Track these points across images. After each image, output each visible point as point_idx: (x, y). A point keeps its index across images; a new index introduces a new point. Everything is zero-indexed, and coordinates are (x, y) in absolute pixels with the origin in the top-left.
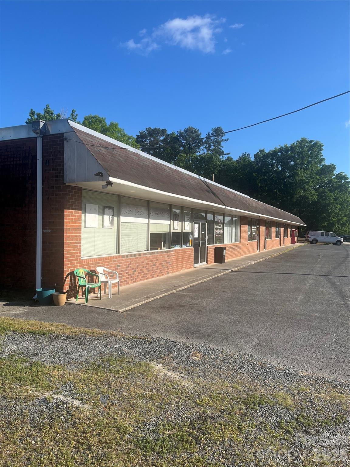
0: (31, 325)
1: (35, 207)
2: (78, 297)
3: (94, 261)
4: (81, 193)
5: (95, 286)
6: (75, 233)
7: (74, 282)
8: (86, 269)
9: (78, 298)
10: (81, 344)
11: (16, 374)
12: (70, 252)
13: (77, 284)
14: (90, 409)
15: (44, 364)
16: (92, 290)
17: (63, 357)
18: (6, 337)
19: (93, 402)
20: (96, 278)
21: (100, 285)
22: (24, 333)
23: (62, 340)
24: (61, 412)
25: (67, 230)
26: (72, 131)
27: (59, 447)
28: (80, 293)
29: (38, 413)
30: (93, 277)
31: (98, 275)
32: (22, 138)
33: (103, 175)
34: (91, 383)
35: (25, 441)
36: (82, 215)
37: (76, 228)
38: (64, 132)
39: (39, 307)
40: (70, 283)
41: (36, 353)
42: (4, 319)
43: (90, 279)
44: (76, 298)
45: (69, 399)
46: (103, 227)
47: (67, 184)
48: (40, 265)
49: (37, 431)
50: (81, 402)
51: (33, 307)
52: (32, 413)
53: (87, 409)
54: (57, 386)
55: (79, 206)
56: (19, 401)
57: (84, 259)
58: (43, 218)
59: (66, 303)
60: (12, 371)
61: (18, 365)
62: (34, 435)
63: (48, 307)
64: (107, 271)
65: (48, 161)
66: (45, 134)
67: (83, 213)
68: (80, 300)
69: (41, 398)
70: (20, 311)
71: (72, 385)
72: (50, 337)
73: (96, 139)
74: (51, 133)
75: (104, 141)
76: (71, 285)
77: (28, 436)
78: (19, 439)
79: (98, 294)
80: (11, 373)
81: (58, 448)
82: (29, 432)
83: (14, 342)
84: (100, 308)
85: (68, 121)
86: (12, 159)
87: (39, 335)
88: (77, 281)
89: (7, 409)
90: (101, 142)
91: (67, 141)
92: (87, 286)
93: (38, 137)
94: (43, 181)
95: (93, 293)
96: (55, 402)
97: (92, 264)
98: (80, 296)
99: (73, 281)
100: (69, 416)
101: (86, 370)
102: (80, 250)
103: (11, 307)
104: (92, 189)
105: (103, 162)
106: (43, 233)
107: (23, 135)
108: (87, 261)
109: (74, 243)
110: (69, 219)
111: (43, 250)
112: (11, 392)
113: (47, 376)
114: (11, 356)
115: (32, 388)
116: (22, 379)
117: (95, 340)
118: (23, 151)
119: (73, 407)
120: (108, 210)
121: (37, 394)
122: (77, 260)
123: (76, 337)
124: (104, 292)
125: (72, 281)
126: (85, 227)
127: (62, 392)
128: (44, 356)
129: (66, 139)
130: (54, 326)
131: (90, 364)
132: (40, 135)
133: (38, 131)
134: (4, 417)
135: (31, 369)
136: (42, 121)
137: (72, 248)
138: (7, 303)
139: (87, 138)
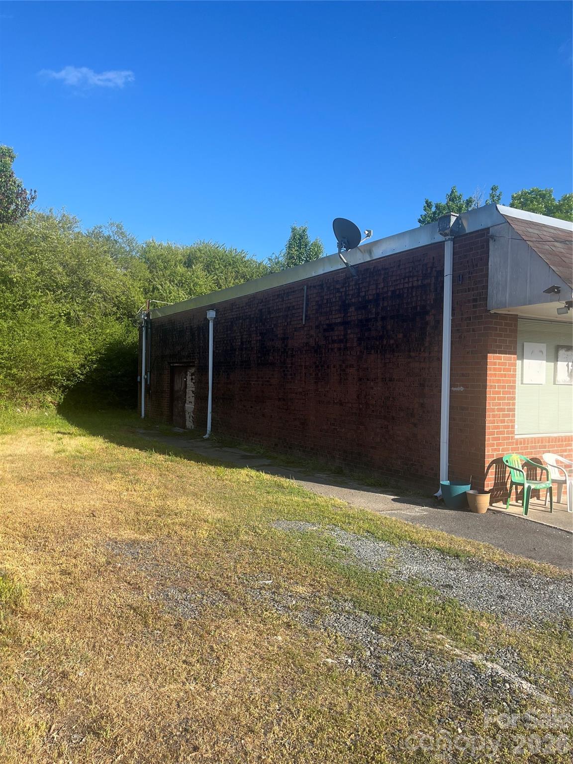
0: (437, 538)
1: (440, 351)
2: (510, 503)
3: (538, 443)
4: (516, 326)
5: (541, 487)
6: (504, 393)
7: (503, 476)
8: (523, 455)
9: (510, 505)
10: (524, 585)
11: (423, 610)
12: (496, 424)
13: (507, 479)
14: (552, 703)
15: (463, 605)
16: (536, 493)
17: (493, 601)
18: (401, 549)
19: (557, 692)
20: (542, 473)
21: (551, 485)
22: (428, 549)
23: (488, 571)
24: (501, 694)
25: (491, 389)
26: (504, 222)
27: (504, 752)
28: (513, 496)
29: (463, 684)
30: (536, 471)
31: (546, 468)
32: (422, 245)
33: (560, 290)
34: (549, 658)
35: (447, 724)
36: (518, 361)
37: (507, 385)
38: (489, 226)
39: (446, 511)
40: (495, 477)
41: (448, 583)
42: (396, 521)
43: (531, 474)
44: (505, 503)
45: (513, 676)
46: (555, 384)
47: (492, 312)
48: (446, 443)
49: (464, 713)
50: (534, 686)
51: (436, 510)
52: (454, 681)
53: (547, 702)
54: (490, 648)
55: (512, 348)
56: (431, 656)
57: (520, 439)
58: (451, 369)
59: (488, 509)
60: (416, 604)
61: (423, 597)
62: (460, 720)
63: (460, 512)
64: (562, 462)
65: (461, 277)
66: (457, 235)
67: (518, 359)
68: (513, 508)
69: (465, 661)
70: (417, 512)
71: (516, 654)
72: (469, 563)
73: (546, 229)
74: (467, 231)
75: (560, 230)
76: (498, 481)
77: (450, 717)
78: (438, 719)
79: (546, 501)
80: (415, 608)
81: (501, 754)
82: (452, 711)
83: (414, 559)
84: (551, 527)
85: (496, 207)
86: (407, 280)
87: (450, 557)
88: (507, 475)
89: (415, 663)
90: (555, 232)
91: (495, 241)
92: (526, 486)
93: (447, 241)
94: (453, 309)
95: (535, 498)
96: (490, 674)
97: (534, 448)
98: (512, 500)
99: (501, 474)
100: (516, 705)
101: (537, 634)
102: (513, 421)
103: (403, 504)
104: (538, 317)
105: (561, 268)
106: (451, 391)
107: (424, 240)
108: (524, 441)
109: (503, 410)
110: (495, 369)
111: (451, 419)
112: (418, 637)
113: (470, 627)
114: (411, 581)
115: (449, 641)
116: (433, 621)
117: (548, 583)
118: (423, 265)
119: (521, 692)
120: (566, 353)
121: (458, 651)
122: (508, 438)
123: (513, 571)
124: (556, 498)
125: (498, 475)
126: (522, 383)
127: (500, 661)
128: (461, 593)
129: (492, 237)
130: (473, 546)
131: (544, 625)
132: (450, 237)
133: (447, 231)
134: (412, 676)
135: (445, 608)
136: (454, 214)
137: (500, 417)
138: (396, 497)
139: (530, 230)
